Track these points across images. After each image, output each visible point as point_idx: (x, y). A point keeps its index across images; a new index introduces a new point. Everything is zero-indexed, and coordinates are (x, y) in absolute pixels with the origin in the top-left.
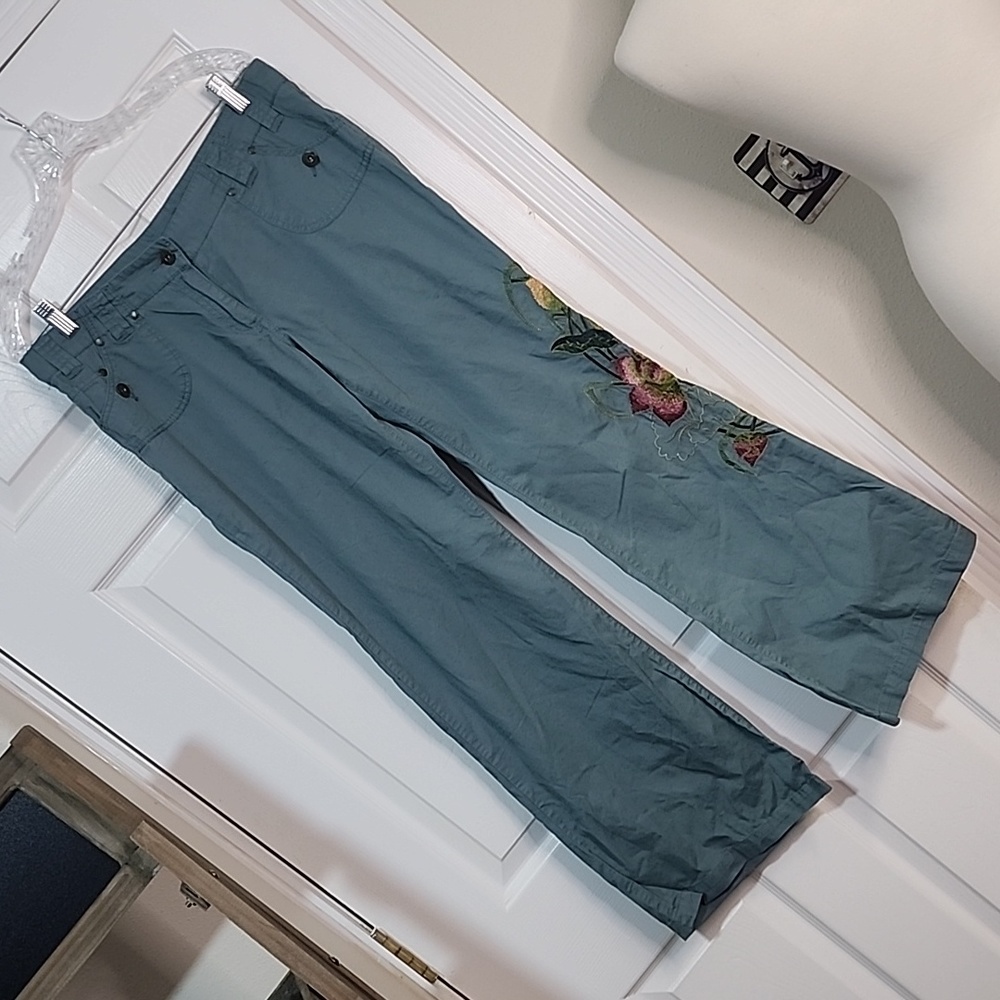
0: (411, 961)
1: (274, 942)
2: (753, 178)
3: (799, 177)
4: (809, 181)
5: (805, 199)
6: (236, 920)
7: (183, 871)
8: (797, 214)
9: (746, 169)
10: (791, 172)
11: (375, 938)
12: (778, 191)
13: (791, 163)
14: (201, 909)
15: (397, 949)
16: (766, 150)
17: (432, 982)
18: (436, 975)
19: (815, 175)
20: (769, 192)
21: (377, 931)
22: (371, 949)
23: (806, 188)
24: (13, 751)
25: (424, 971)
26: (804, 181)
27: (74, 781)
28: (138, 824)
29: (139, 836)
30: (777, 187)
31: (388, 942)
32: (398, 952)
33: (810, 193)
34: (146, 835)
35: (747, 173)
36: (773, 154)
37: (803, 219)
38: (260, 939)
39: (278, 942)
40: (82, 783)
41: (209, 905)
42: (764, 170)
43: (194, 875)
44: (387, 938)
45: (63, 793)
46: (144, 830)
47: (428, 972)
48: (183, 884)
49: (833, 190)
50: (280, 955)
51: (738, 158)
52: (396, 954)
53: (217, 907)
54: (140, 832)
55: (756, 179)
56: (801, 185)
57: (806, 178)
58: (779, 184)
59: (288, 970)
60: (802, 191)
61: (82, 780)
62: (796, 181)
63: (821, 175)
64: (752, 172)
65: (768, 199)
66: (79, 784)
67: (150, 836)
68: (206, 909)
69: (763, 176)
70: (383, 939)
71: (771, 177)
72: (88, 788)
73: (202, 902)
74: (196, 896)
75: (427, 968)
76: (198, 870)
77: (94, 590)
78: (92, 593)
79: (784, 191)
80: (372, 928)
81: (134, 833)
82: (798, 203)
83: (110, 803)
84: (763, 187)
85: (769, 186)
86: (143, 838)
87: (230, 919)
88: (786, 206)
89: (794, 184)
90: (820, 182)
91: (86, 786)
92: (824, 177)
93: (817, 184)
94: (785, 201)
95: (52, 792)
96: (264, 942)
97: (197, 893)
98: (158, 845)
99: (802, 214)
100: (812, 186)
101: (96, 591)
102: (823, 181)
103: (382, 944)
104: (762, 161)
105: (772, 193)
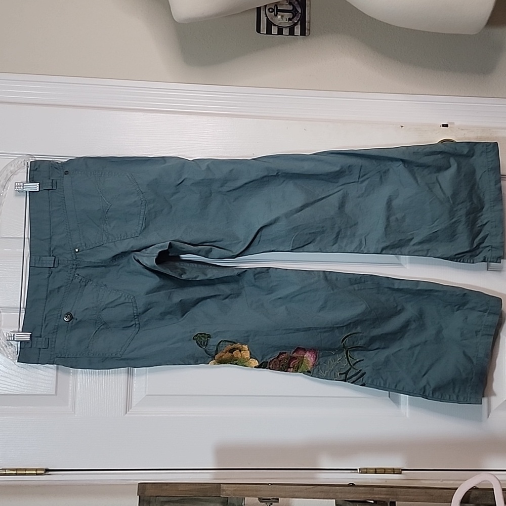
0: (385, 471)
1: (319, 493)
2: (271, 34)
3: (290, 19)
4: (295, 18)
5: (299, 26)
6: (295, 496)
7: (255, 493)
8: (301, 35)
9: (265, 33)
10: (285, 20)
11: (361, 473)
12: (286, 32)
13: (282, 16)
14: (276, 504)
15: (374, 470)
16: (267, 19)
17: (401, 473)
18: (400, 469)
19: (296, 14)
20: (282, 34)
21: (360, 469)
22: (363, 479)
23: (296, 21)
24: (142, 498)
25: (394, 471)
26: (293, 20)
27: (178, 491)
28: (220, 488)
29: (224, 493)
30: (284, 30)
31: (368, 470)
32: (376, 471)
33: (299, 22)
34: (227, 490)
35: (267, 34)
36: (271, 18)
37: (305, 35)
38: (312, 496)
39: (320, 492)
40: (182, 489)
41: (278, 499)
42: (273, 27)
43: (261, 491)
44: (367, 469)
45: (177, 501)
46: (224, 488)
47: (395, 470)
48: (259, 499)
49: (308, 14)
50: (326, 497)
51: (258, 30)
52: (376, 473)
53: (282, 497)
54: (224, 490)
55: (272, 33)
56: (293, 22)
57: (293, 18)
58: (284, 28)
59: (334, 500)
60: (296, 24)
61: (181, 488)
62: (290, 21)
63: (298, 12)
64: (269, 32)
65: (284, 38)
66: (181, 491)
67: (229, 489)
68: (278, 502)
69: (275, 30)
70: (365, 471)
71: (278, 28)
72: (187, 489)
73: (274, 500)
74: (270, 499)
75: (394, 469)
76: (261, 488)
77: (126, 413)
78: (126, 415)
79: (288, 29)
80: (356, 470)
81: (221, 493)
82: (297, 30)
83: (201, 488)
84: (278, 34)
85: (280, 32)
86: (227, 492)
87: (292, 498)
88: (294, 35)
89: (290, 23)
90: (300, 15)
91: (184, 489)
92: (300, 12)
93: (299, 17)
94: (292, 33)
95: (172, 504)
96: (314, 497)
97: (269, 498)
98: (235, 490)
99: (303, 33)
100: (298, 19)
101: (128, 413)
102: (301, 13)
103: (366, 473)
104: (270, 24)
105: (284, 34)
